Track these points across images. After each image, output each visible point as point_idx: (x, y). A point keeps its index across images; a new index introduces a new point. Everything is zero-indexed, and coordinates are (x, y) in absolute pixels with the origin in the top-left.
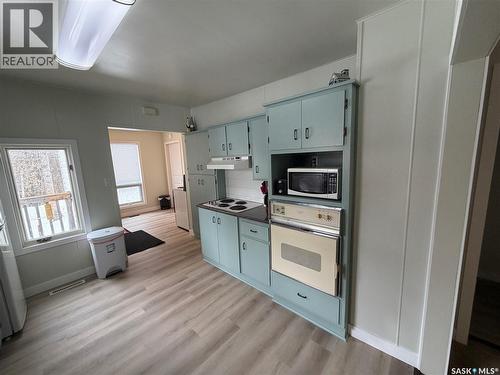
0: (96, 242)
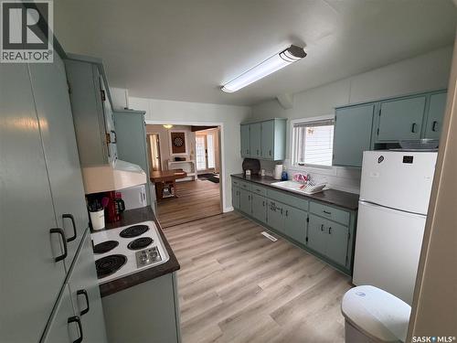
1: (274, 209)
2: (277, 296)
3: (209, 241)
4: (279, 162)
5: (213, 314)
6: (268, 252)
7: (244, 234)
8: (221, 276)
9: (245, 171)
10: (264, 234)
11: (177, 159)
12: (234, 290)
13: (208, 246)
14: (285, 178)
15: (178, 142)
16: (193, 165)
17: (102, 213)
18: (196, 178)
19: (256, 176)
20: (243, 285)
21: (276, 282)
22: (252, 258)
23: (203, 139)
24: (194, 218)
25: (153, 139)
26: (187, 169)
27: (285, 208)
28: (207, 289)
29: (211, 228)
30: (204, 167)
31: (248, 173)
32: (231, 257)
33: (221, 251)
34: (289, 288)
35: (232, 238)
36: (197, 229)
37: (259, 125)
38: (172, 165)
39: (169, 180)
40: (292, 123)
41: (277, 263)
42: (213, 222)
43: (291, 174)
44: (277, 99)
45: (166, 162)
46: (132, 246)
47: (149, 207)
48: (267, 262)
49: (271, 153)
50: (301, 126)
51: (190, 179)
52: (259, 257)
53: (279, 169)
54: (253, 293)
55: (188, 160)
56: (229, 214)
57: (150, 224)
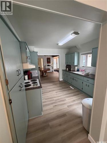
1: (73, 79)
2: (70, 102)
3: (54, 87)
4: (76, 66)
5: (52, 104)
6: (70, 92)
7: (64, 86)
8: (56, 96)
9: (66, 68)
10: (71, 87)
11: (48, 65)
12: (58, 99)
13: (54, 89)
14: (78, 71)
15: (49, 60)
16: (52, 67)
17: (27, 76)
18: (54, 71)
19: (70, 70)
20: (61, 98)
21: (71, 99)
22: (65, 93)
23: (56, 60)
24: (51, 81)
25: (42, 60)
26: (51, 68)
27: (76, 79)
28: (51, 98)
29: (55, 84)
30: (56, 68)
31: (67, 69)
32: (59, 92)
33: (57, 90)
34: (74, 101)
35: (61, 87)
36: (51, 84)
37: (70, 55)
38: (47, 67)
39: (45, 71)
40: (81, 54)
41: (72, 94)
42: (56, 83)
43: (80, 69)
44: (76, 46)
45: (45, 66)
46: (33, 83)
47: (38, 76)
48: (69, 94)
49: (74, 63)
50: (83, 54)
51: (52, 71)
52: (67, 92)
53: (76, 68)
54: (63, 101)
55: (51, 66)
56: (61, 81)
57: (38, 79)
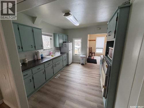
0: (81, 57)
1: (55, 66)
